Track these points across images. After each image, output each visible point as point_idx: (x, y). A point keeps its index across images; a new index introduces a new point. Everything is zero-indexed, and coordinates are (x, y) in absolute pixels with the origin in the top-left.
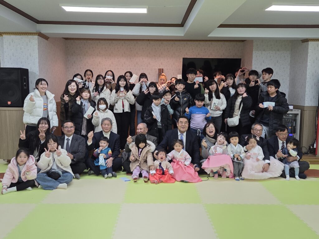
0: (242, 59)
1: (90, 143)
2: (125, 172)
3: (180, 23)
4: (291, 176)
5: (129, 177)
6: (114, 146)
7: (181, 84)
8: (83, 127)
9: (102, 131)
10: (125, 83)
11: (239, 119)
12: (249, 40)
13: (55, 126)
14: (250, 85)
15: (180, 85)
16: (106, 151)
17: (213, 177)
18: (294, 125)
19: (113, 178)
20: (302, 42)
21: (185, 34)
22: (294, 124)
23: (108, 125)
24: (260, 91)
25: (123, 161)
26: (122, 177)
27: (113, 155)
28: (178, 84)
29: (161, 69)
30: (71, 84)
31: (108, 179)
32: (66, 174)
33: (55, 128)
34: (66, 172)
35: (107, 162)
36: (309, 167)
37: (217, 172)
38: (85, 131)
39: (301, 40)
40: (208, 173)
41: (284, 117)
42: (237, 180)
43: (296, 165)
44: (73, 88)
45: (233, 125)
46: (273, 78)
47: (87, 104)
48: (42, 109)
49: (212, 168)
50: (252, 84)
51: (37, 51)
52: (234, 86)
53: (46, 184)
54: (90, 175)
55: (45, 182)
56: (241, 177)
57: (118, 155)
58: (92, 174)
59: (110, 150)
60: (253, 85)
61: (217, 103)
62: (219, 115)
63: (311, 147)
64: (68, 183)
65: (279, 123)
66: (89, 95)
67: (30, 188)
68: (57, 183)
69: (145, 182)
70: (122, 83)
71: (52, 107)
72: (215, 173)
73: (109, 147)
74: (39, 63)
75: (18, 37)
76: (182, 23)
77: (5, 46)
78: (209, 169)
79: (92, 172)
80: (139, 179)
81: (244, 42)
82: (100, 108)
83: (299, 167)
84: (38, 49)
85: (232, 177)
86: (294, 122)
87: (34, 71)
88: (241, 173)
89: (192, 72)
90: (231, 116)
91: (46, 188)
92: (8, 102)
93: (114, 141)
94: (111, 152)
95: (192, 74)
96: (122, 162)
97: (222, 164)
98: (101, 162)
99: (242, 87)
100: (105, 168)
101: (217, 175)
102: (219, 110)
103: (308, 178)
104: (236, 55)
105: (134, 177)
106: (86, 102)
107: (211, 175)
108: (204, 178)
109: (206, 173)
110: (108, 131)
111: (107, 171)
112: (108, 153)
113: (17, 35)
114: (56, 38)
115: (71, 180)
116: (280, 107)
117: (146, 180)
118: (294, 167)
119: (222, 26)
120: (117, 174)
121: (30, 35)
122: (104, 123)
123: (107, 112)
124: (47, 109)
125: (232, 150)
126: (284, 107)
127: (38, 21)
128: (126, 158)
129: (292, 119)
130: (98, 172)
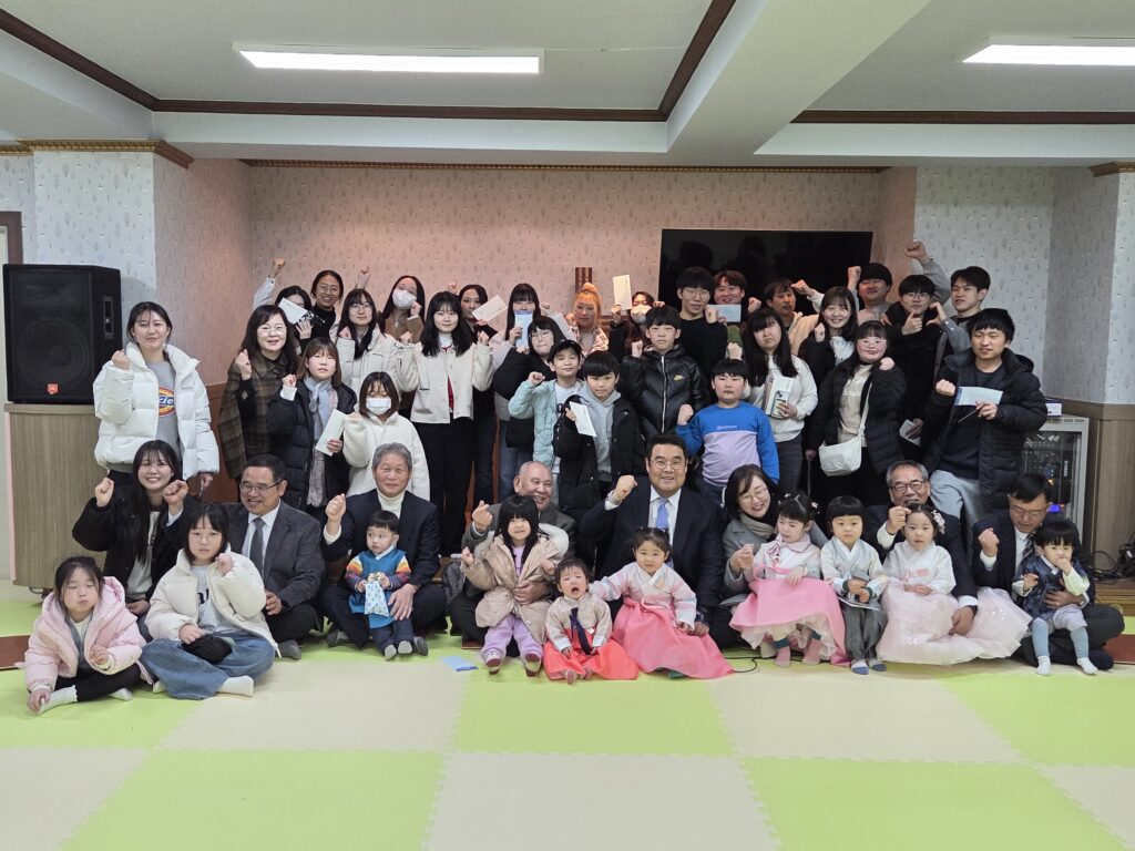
0: (874, 236)
1: (332, 535)
2: (459, 638)
3: (656, 108)
4: (1055, 660)
5: (472, 656)
6: (419, 545)
7: (667, 324)
8: (312, 477)
9: (375, 490)
10: (455, 318)
11: (863, 449)
12: (898, 168)
13: (209, 469)
14: (906, 330)
15: (662, 327)
16: (390, 561)
17: (772, 660)
18: (1065, 475)
19: (417, 659)
20: (1096, 175)
21: (671, 144)
22: (1066, 469)
23: (398, 470)
24: (941, 349)
25: (450, 599)
26: (446, 654)
27: (417, 576)
28: (654, 326)
29: (584, 269)
30: (267, 320)
31: (398, 663)
32: (252, 642)
33: (209, 478)
34: (251, 635)
35: (395, 601)
36: (1122, 626)
37: (785, 642)
38: (320, 491)
39: (1091, 168)
40: (754, 646)
41: (1029, 443)
42: (857, 671)
43: (1073, 620)
44: (272, 334)
45: (840, 471)
46: (988, 304)
47: (325, 397)
48: (156, 411)
49: (766, 626)
50: (913, 325)
51: (150, 207)
52: (852, 332)
53: (181, 676)
54: (332, 645)
55: (177, 670)
56: (873, 662)
57: (433, 576)
58: (342, 643)
59: (404, 560)
60: (918, 328)
61: (789, 391)
62: (793, 436)
63: (1129, 554)
64: (259, 676)
65: (1012, 465)
66: (332, 363)
67: (123, 692)
68: (220, 673)
69: (530, 674)
70: (446, 319)
71: (194, 404)
72: (778, 645)
73: (399, 546)
74: (158, 247)
75: (86, 156)
76: (661, 106)
77: (39, 189)
78: (756, 632)
79: (341, 635)
80: (506, 663)
81: (882, 173)
82: (371, 409)
83: (1085, 624)
84: (156, 200)
85: (840, 662)
86: (1066, 462)
87: (137, 278)
88: (874, 647)
89: (693, 282)
90: (833, 440)
91: (181, 691)
92: (49, 385)
93: (418, 526)
94: (407, 565)
95: (695, 287)
96: (448, 602)
97: (805, 614)
98: (373, 604)
99: (877, 335)
100: (386, 623)
101: (785, 653)
102: (793, 416)
103: (1119, 668)
104: (853, 218)
105: (490, 658)
106: (325, 387)
107: (766, 651)
108: (741, 663)
109: (745, 645)
110: (395, 490)
111: (393, 632)
112: (398, 570)
113: (82, 150)
114: (218, 160)
115: (269, 666)
116: (1017, 408)
117: (533, 667)
118: (1069, 628)
119: (807, 117)
120: (429, 643)
121: (127, 150)
122: (383, 461)
123: (393, 423)
124: (174, 409)
125: (837, 563)
126: (1029, 408)
127: (157, 100)
128: (460, 588)
129: (1057, 452)
130: (362, 635)
